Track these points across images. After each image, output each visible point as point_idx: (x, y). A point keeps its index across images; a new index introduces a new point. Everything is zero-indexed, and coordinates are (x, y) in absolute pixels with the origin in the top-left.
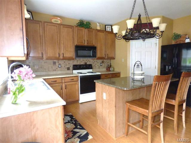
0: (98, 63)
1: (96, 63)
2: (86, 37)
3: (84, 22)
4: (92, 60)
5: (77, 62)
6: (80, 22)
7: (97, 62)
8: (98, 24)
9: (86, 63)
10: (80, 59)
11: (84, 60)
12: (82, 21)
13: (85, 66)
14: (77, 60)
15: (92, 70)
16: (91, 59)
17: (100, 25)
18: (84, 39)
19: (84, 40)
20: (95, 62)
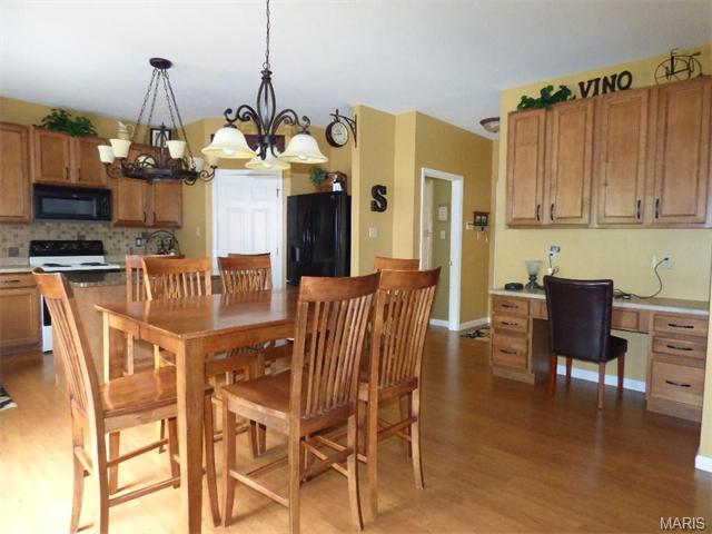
0: (127, 237)
1: (119, 237)
2: (73, 161)
3: (69, 118)
4: (106, 229)
5: (48, 232)
6: (55, 114)
7: (123, 233)
8: (121, 125)
9: (84, 236)
10: (59, 224)
11: (74, 228)
12: (62, 111)
13: (75, 247)
14: (48, 228)
15: (102, 257)
16: (100, 226)
17: (128, 129)
18: (66, 165)
19: (65, 170)
20: (114, 233)
